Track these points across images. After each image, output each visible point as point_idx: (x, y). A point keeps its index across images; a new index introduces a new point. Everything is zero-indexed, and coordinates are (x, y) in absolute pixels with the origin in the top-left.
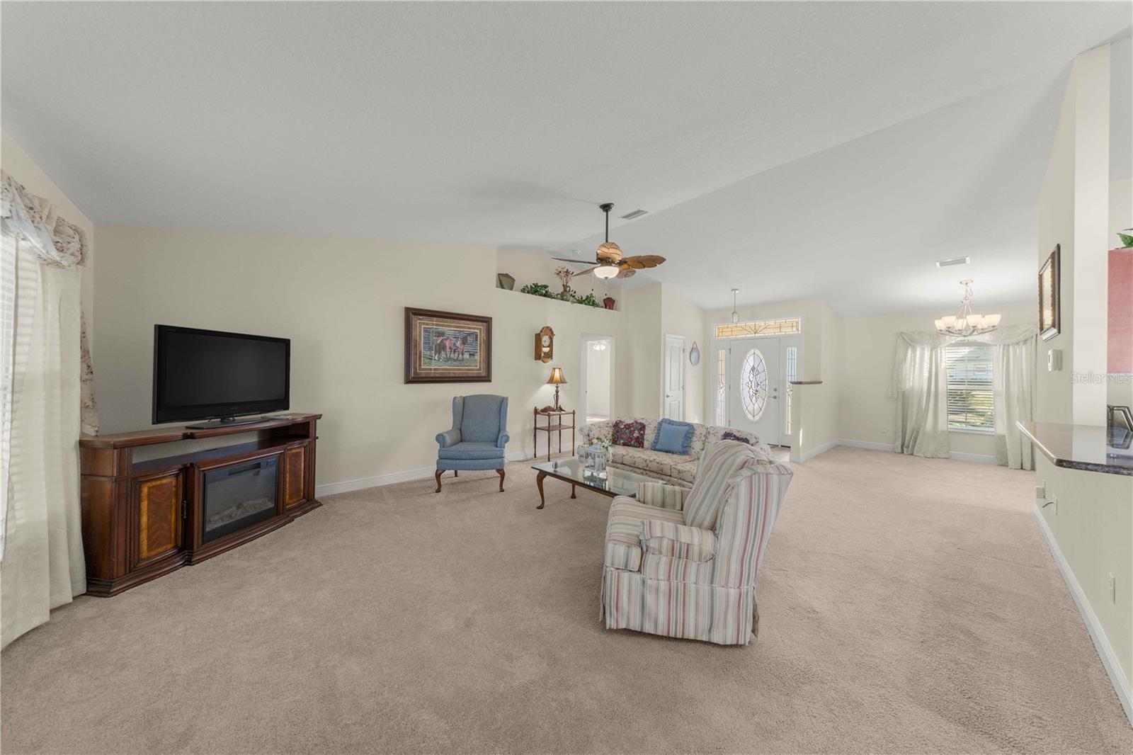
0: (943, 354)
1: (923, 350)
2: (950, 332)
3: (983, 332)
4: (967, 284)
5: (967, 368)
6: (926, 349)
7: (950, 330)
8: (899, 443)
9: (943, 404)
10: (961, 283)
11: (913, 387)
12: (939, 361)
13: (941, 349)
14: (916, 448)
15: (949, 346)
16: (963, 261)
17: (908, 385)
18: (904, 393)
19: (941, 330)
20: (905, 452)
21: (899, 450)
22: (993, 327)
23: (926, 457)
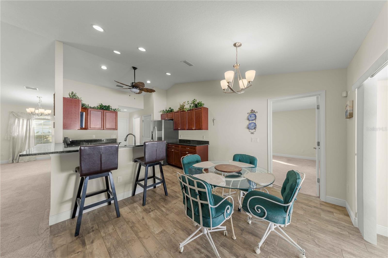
0: (32, 122)
1: (23, 120)
2: (32, 114)
3: (46, 115)
4: (39, 98)
5: (43, 127)
6: (25, 120)
7: (32, 113)
8: (11, 159)
9: (32, 141)
10: (37, 97)
11: (18, 135)
12: (31, 124)
13: (32, 120)
14: (20, 160)
15: (35, 119)
16: (36, 89)
17: (16, 134)
18: (14, 138)
19: (29, 113)
20: (14, 162)
21: (11, 162)
22: (49, 114)
23: (25, 162)
